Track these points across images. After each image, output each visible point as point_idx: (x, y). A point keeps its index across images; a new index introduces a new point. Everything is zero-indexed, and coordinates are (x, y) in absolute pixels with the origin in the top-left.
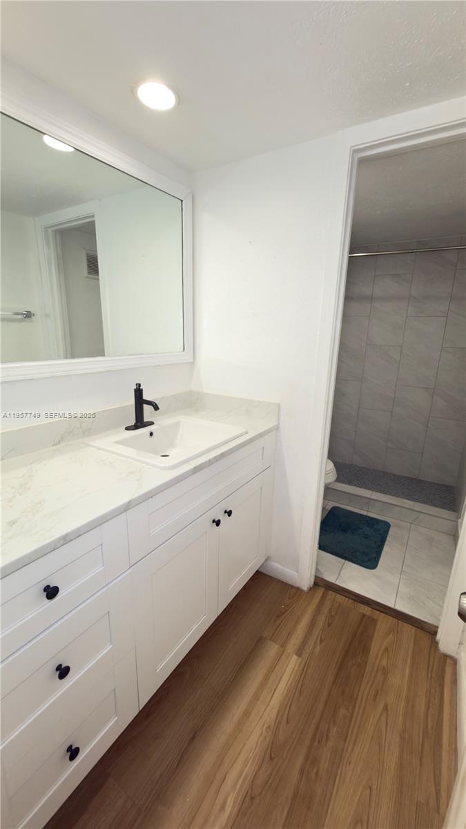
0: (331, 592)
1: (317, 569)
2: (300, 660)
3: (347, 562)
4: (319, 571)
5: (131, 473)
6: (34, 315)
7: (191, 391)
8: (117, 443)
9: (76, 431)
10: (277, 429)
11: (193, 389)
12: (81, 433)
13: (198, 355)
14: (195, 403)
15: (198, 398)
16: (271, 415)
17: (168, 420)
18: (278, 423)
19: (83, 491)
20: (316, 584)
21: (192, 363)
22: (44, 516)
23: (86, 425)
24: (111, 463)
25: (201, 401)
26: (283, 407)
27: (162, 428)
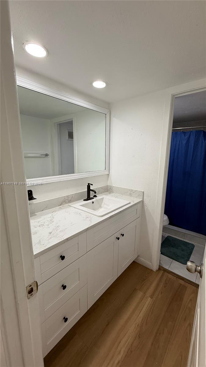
0: (166, 273)
1: (160, 262)
2: (152, 300)
3: (173, 260)
5: (87, 217)
6: (49, 155)
7: (107, 186)
8: (81, 206)
9: (66, 201)
10: (142, 202)
11: (108, 184)
12: (68, 201)
13: (110, 171)
14: (109, 190)
15: (110, 188)
16: (140, 196)
17: (99, 197)
18: (143, 199)
19: (72, 223)
20: (159, 269)
21: (108, 174)
22: (60, 231)
23: (70, 199)
24: (80, 214)
25: (111, 189)
26: (145, 193)
27: (97, 200)
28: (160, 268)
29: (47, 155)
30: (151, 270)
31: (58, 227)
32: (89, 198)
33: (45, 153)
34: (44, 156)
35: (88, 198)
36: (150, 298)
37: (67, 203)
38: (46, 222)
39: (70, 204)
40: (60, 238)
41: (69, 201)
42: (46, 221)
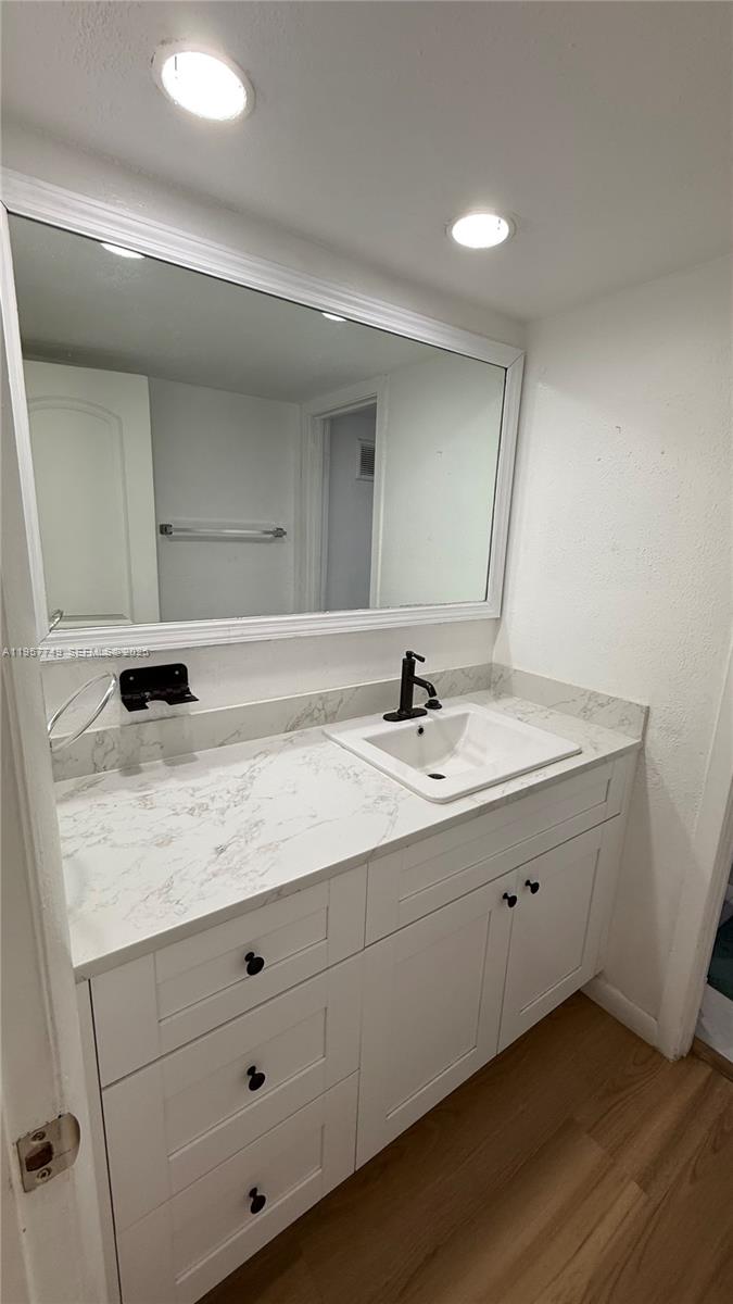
1: (699, 1022)
2: (644, 1197)
4: (702, 1026)
5: (383, 798)
6: (285, 533)
7: (491, 664)
8: (367, 740)
9: (316, 714)
10: (639, 751)
11: (495, 660)
12: (323, 717)
13: (507, 607)
14: (496, 683)
15: (501, 676)
16: (630, 724)
17: (449, 710)
18: (643, 740)
19: (314, 817)
20: (693, 1053)
21: (497, 619)
22: (258, 849)
23: (330, 707)
24: (357, 775)
25: (504, 681)
26: (654, 714)
27: (438, 722)
28: (698, 1051)
29: (279, 533)
30: (655, 1050)
31: (256, 825)
32: (406, 711)
33: (273, 525)
34: (271, 536)
35: (404, 713)
36: (634, 1188)
37: (318, 724)
38: (221, 797)
39: (327, 728)
40: (250, 880)
41: (326, 717)
42: (223, 790)
